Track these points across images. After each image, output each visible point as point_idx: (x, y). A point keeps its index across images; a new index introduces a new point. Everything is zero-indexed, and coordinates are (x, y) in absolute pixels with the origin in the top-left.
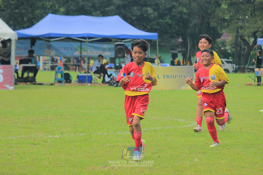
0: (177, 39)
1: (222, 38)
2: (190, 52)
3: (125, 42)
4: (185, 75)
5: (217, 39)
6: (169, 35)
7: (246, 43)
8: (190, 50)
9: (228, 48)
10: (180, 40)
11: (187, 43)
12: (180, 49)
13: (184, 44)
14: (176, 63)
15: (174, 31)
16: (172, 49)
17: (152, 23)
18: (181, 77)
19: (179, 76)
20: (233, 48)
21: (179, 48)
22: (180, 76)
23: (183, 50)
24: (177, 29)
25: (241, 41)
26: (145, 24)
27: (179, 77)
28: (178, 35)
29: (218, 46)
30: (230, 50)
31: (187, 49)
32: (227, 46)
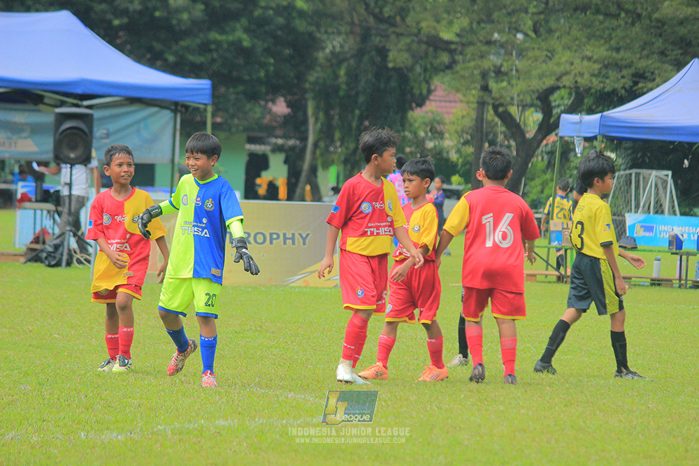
0: (270, 104)
1: (430, 106)
2: (314, 153)
3: (90, 107)
4: (308, 235)
5: (412, 109)
6: (241, 88)
7: (514, 128)
8: (316, 145)
9: (450, 145)
10: (280, 107)
11: (305, 121)
12: (280, 141)
13: (295, 123)
14: (262, 191)
15: (262, 74)
16: (251, 140)
17: (183, 43)
18: (289, 242)
19: (285, 239)
20: (466, 143)
21: (276, 137)
22: (289, 236)
23: (291, 142)
24: (272, 68)
25: (497, 119)
26: (157, 46)
27: (285, 243)
28: (275, 90)
29: (415, 134)
30: (458, 151)
31: (304, 139)
32: (447, 135)
